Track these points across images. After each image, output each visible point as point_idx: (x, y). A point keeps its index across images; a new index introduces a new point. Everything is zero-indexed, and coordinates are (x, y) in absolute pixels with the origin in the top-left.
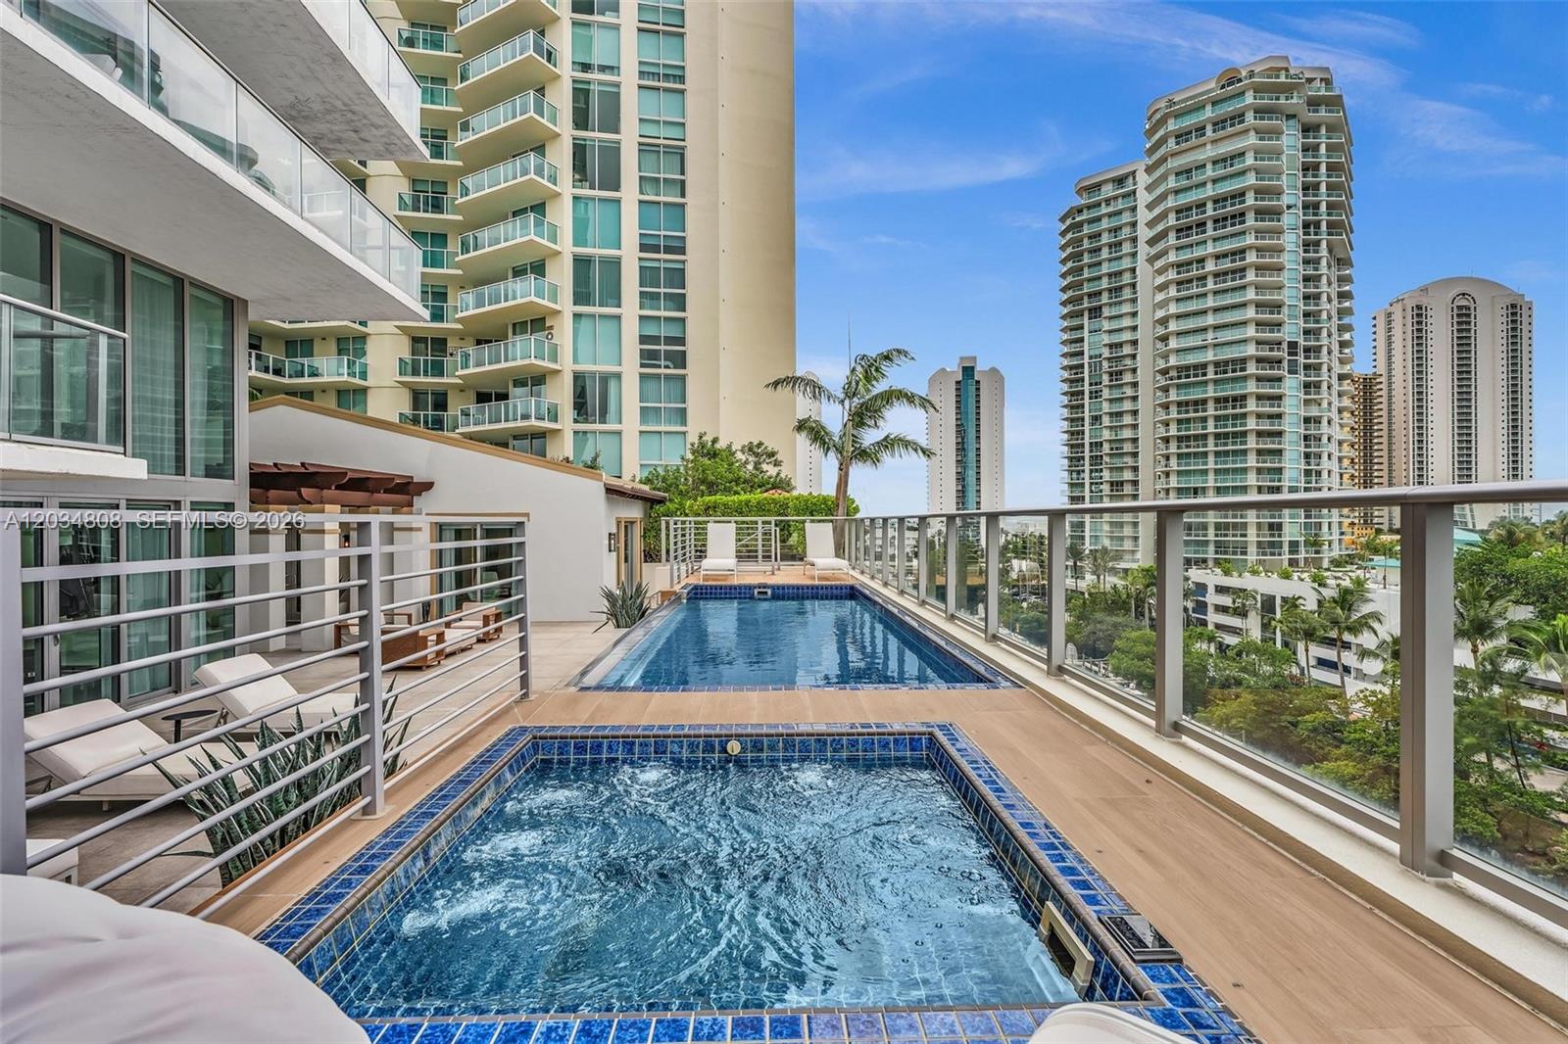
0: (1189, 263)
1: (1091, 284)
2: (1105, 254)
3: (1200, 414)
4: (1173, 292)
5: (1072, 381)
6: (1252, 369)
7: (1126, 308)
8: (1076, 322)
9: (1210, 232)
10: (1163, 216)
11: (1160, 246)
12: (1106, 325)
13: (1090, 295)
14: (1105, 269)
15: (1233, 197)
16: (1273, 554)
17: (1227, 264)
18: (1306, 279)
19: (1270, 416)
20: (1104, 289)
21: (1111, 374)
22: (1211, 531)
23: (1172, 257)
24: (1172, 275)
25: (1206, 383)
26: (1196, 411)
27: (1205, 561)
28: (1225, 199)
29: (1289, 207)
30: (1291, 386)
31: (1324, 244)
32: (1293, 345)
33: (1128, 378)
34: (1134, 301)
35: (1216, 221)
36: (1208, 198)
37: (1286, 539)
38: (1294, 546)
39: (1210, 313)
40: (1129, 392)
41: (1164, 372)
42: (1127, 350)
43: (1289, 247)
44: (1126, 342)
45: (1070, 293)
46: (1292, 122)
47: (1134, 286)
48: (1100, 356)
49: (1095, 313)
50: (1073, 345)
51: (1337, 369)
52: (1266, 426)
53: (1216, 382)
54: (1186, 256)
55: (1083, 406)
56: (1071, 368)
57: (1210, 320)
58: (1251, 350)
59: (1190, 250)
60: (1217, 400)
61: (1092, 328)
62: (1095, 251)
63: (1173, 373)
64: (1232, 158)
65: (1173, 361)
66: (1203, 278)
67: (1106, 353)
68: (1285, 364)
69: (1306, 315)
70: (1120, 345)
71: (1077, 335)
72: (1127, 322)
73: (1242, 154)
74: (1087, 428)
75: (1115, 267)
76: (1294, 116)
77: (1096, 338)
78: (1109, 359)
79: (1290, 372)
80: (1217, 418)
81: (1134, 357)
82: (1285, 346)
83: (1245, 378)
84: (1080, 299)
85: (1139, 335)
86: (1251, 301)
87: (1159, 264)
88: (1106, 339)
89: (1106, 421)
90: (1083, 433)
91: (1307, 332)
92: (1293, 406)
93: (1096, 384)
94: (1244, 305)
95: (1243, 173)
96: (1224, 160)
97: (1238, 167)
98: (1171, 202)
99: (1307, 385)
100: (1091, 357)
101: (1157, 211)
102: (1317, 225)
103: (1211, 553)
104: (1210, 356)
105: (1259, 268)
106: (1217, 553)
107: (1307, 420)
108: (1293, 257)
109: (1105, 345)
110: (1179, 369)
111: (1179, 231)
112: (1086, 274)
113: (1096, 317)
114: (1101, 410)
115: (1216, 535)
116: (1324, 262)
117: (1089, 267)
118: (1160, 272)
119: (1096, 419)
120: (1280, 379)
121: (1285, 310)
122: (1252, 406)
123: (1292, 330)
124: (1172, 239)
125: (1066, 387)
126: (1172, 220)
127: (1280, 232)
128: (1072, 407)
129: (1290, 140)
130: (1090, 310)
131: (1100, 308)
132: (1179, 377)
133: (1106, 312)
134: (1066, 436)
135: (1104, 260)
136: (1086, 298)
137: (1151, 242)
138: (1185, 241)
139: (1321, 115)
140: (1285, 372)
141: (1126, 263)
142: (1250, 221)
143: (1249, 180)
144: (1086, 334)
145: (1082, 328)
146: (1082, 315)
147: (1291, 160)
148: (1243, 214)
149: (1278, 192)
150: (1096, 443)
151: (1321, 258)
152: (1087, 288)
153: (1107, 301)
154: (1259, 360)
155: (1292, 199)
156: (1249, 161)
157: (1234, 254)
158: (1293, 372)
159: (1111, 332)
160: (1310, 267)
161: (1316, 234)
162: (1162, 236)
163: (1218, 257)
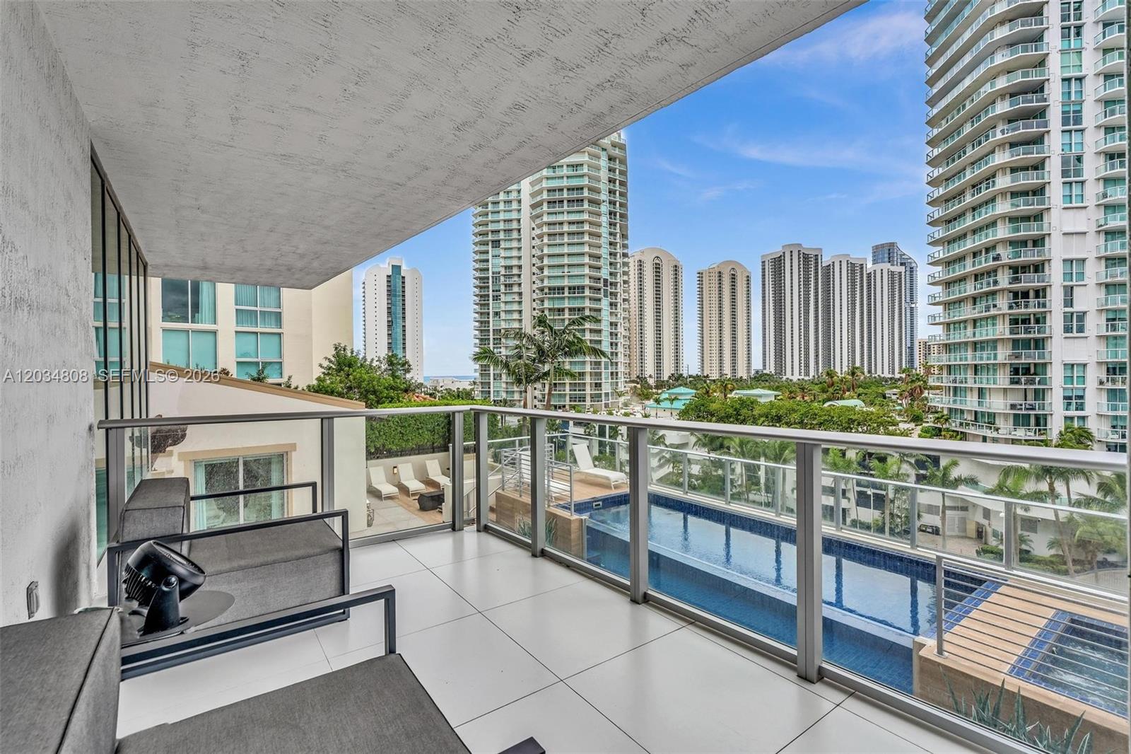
0: (554, 224)
1: (493, 224)
2: (502, 206)
3: (561, 317)
4: (546, 240)
5: (481, 288)
6: (587, 292)
7: (515, 244)
8: (483, 248)
9: (565, 207)
10: (540, 192)
11: (538, 211)
12: (503, 254)
13: (493, 232)
14: (502, 216)
15: (577, 189)
16: (598, 401)
17: (574, 228)
18: (611, 244)
19: (595, 321)
20: (502, 230)
21: (506, 285)
22: (568, 387)
23: (545, 219)
24: (545, 229)
25: (563, 298)
26: (559, 315)
27: (564, 406)
28: (573, 189)
29: (604, 201)
30: (605, 304)
31: (618, 225)
32: (606, 281)
33: (516, 289)
34: (519, 240)
35: (569, 201)
36: (565, 186)
37: (603, 392)
38: (607, 394)
39: (566, 257)
40: (517, 299)
41: (542, 290)
42: (515, 271)
43: (604, 224)
44: (515, 266)
45: (481, 228)
46: (604, 153)
47: (519, 230)
48: (499, 273)
49: (496, 244)
50: (482, 263)
51: (623, 297)
52: (594, 326)
53: (569, 298)
54: (553, 219)
55: (488, 304)
56: (480, 278)
57: (566, 261)
58: (587, 282)
59: (554, 215)
60: (570, 309)
61: (494, 254)
62: (496, 203)
63: (546, 290)
64: (577, 166)
65: (546, 283)
66: (562, 234)
67: (503, 271)
68: (602, 290)
69: (611, 264)
70: (511, 267)
71: (483, 257)
72: (515, 253)
73: (582, 165)
74: (491, 319)
75: (508, 216)
76: (605, 150)
77: (496, 261)
78: (504, 275)
79: (605, 296)
81: (519, 276)
82: (602, 280)
83: (584, 298)
84: (485, 234)
85: (522, 262)
86: (587, 253)
87: (538, 221)
88: (503, 262)
89: (503, 315)
90: (489, 322)
91: (611, 274)
92: (605, 316)
93: (497, 291)
94: (583, 254)
95: (582, 176)
96: (573, 166)
97: (580, 172)
98: (545, 184)
99: (611, 304)
100: (493, 273)
101: (537, 188)
102: (615, 213)
103: (567, 402)
104: (566, 282)
105: (591, 234)
106: (570, 401)
107: (611, 324)
108: (605, 230)
109: (502, 266)
110: (550, 289)
111: (549, 203)
112: (490, 217)
113: (496, 247)
114: (499, 308)
115: (570, 390)
116: (618, 235)
117: (492, 213)
118: (540, 226)
119: (497, 314)
120: (599, 300)
121: (602, 259)
123: (604, 273)
124: (545, 207)
125: (477, 291)
126: (545, 196)
127: (599, 215)
128: (481, 305)
129: (604, 162)
130: (493, 242)
131: (499, 241)
132: (550, 294)
133: (503, 245)
135: (502, 210)
136: (490, 233)
137: (534, 206)
138: (552, 210)
139: (617, 152)
140: (602, 296)
141: (514, 215)
142: (586, 205)
143: (585, 181)
144: (490, 257)
145: (487, 252)
146: (488, 244)
147: (604, 175)
148: (582, 200)
149: (598, 191)
150: (497, 330)
151: (617, 233)
152: (491, 227)
153: (503, 238)
154: (591, 288)
155: (604, 196)
156: (585, 170)
157: (578, 223)
158: (606, 296)
159: (505, 258)
160: (612, 237)
161: (615, 219)
162: (539, 204)
163: (570, 223)
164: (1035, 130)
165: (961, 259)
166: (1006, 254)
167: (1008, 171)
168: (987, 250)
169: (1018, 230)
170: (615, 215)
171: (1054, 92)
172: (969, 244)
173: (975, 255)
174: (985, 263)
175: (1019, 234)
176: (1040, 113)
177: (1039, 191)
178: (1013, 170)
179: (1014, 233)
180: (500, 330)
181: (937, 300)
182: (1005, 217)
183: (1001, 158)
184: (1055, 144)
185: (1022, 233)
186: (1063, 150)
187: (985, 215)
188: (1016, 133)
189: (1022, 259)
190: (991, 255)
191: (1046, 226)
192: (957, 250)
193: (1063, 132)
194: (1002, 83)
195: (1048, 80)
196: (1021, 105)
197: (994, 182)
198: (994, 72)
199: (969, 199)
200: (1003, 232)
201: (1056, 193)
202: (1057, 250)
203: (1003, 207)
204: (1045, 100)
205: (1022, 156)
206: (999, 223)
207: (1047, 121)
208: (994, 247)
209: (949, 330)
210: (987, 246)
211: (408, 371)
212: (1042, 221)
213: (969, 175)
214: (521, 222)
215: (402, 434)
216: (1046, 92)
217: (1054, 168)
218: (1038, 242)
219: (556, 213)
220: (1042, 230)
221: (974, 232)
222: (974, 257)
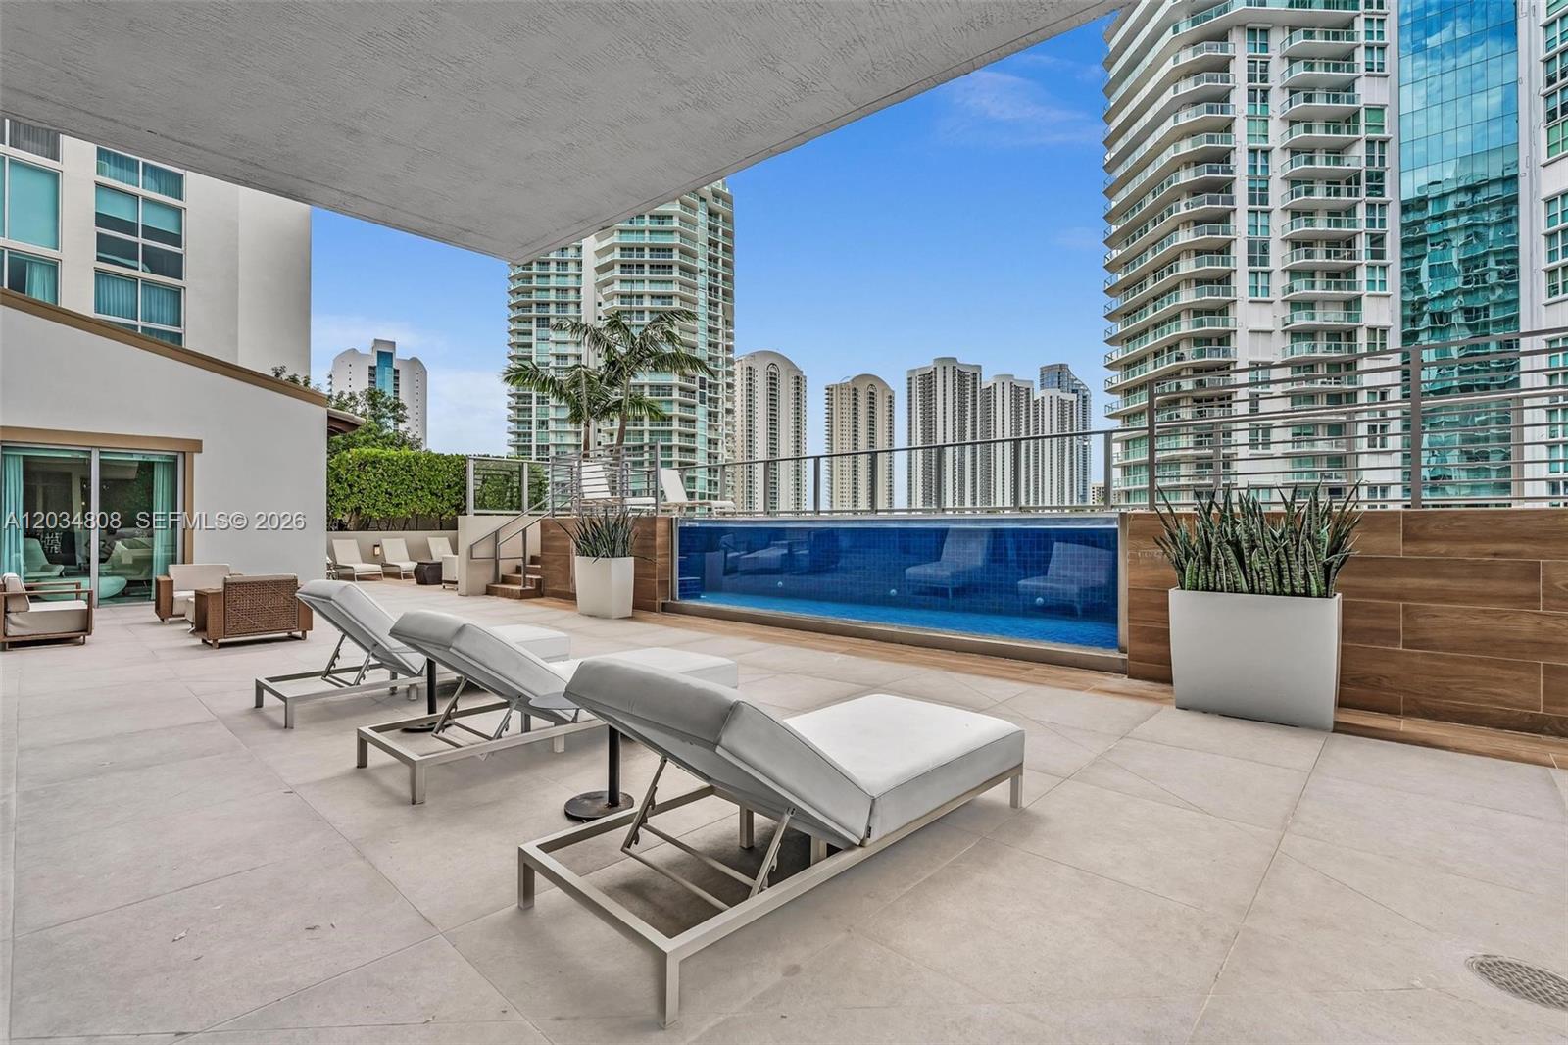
0: (630, 296)
1: (539, 293)
2: (553, 268)
3: (639, 428)
6: (676, 395)
8: (524, 327)
9: (647, 274)
10: (610, 250)
11: (607, 275)
12: (553, 336)
13: (538, 304)
14: (553, 282)
15: (664, 250)
17: (658, 305)
18: (710, 330)
19: (687, 436)
20: (552, 302)
23: (617, 287)
24: (617, 303)
26: (636, 425)
28: (658, 250)
29: (701, 271)
30: (701, 412)
31: (720, 305)
32: (702, 381)
34: (579, 318)
35: (651, 266)
36: (646, 245)
43: (701, 302)
44: (571, 355)
45: (521, 298)
46: (703, 203)
47: (578, 305)
48: (547, 364)
49: (543, 321)
50: (522, 349)
51: (726, 405)
52: (685, 443)
54: (627, 289)
55: (530, 409)
59: (631, 285)
61: (540, 336)
62: (544, 263)
64: (664, 217)
66: (641, 311)
67: (553, 363)
68: (697, 394)
69: (710, 358)
70: (564, 357)
71: (525, 340)
73: (671, 217)
74: (534, 431)
75: (562, 283)
76: (704, 200)
77: (543, 346)
78: (555, 368)
79: (700, 402)
80: (651, 433)
82: (697, 380)
83: (671, 402)
84: (528, 306)
87: (606, 291)
88: (554, 349)
89: (552, 425)
90: (530, 435)
92: (701, 429)
95: (671, 232)
96: (658, 217)
97: (667, 226)
98: (618, 239)
99: (710, 414)
101: (605, 245)
102: (717, 289)
107: (710, 441)
108: (703, 310)
109: (552, 354)
111: (623, 266)
112: (535, 283)
113: (543, 327)
114: (547, 415)
116: (721, 319)
117: (538, 277)
118: (607, 298)
119: (543, 423)
120: (693, 407)
121: (697, 351)
122: (676, 426)
124: (617, 272)
126: (617, 255)
127: (694, 288)
128: (520, 410)
129: (701, 216)
130: (538, 319)
131: (548, 318)
133: (553, 323)
134: (513, 437)
135: (553, 274)
136: (534, 306)
137: (601, 269)
138: (627, 276)
139: (719, 206)
140: (697, 401)
141: (571, 282)
142: (676, 273)
143: (676, 240)
144: (534, 340)
145: (531, 334)
146: (531, 322)
147: (702, 233)
148: (671, 267)
149: (692, 255)
150: (543, 446)
151: (718, 316)
152: (535, 297)
153: (554, 314)
154: (681, 389)
155: (701, 263)
156: (676, 224)
157: (664, 297)
158: (702, 402)
159: (557, 343)
160: (712, 322)
161: (716, 297)
162: (609, 266)
163: (653, 297)
164: (1220, 206)
165: (1141, 360)
166: (1190, 355)
167: (1192, 253)
168: (1170, 349)
169: (1201, 324)
170: (717, 292)
171: (1240, 163)
172: (1151, 341)
173: (1157, 354)
174: (1167, 365)
175: (1204, 329)
176: (1225, 187)
177: (1225, 280)
178: (1198, 253)
179: (1197, 327)
180: (548, 447)
181: (1115, 411)
182: (1189, 309)
183: (1185, 237)
184: (1240, 223)
185: (1207, 328)
186: (1249, 233)
187: (1167, 307)
188: (1201, 207)
189: (1207, 359)
190: (1174, 354)
191: (1231, 321)
192: (1137, 349)
193: (1249, 211)
194: (1186, 147)
195: (1234, 149)
196: (1206, 175)
197: (1177, 265)
198: (1179, 133)
199: (1150, 286)
200: (1186, 327)
201: (1241, 282)
202: (1243, 352)
203: (1187, 296)
204: (1231, 172)
205: (1207, 236)
206: (1183, 316)
207: (1232, 198)
208: (1177, 346)
209: (1127, 448)
210: (1169, 343)
211: (399, 420)
212: (1227, 315)
213: (1150, 257)
214: (582, 293)
215: (390, 494)
216: (1232, 163)
217: (1240, 251)
218: (1224, 339)
219: (633, 282)
220: (1228, 326)
221: (1156, 326)
222: (1156, 357)
